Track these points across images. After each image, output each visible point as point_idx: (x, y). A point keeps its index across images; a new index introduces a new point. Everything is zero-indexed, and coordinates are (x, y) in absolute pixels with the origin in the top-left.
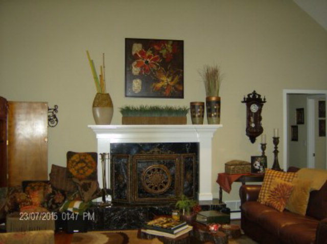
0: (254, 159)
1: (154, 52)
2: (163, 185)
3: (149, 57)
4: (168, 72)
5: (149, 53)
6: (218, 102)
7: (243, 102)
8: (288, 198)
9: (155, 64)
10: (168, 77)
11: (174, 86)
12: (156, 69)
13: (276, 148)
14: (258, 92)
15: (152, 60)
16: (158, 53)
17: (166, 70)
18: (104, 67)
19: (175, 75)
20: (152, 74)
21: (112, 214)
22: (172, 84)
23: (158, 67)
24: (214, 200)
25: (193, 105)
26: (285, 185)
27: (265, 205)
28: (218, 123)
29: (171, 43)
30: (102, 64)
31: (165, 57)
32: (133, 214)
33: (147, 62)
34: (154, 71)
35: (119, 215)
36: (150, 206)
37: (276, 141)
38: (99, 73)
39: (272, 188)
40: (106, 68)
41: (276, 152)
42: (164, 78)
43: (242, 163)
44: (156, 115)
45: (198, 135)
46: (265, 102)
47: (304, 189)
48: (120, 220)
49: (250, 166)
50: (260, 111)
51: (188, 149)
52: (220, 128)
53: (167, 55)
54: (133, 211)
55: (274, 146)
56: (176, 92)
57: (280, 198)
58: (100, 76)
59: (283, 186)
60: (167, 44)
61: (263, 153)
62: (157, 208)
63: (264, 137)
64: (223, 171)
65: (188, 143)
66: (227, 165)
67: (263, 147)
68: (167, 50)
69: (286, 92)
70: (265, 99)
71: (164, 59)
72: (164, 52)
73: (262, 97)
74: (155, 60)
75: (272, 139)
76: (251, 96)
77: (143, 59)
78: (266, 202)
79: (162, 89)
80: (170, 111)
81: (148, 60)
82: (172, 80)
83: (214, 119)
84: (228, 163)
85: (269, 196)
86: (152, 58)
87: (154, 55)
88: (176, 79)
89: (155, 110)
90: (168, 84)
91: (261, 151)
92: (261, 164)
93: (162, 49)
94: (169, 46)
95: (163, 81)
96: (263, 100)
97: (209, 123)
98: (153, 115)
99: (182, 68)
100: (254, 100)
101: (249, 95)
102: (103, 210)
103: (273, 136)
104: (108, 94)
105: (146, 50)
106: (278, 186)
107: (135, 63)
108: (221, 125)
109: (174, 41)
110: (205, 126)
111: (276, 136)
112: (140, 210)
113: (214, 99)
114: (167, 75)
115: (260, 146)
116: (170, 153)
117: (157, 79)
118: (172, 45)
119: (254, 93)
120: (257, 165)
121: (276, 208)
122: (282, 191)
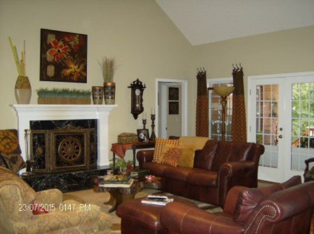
0: (139, 131)
1: (65, 43)
2: (76, 154)
3: (61, 47)
4: (75, 61)
5: (61, 43)
6: (113, 87)
7: (129, 87)
8: (179, 157)
9: (65, 53)
10: (75, 65)
11: (80, 73)
12: (66, 57)
13: (153, 123)
14: (140, 80)
15: (63, 49)
16: (68, 44)
17: (74, 59)
18: (25, 53)
19: (81, 63)
20: (63, 61)
21: (39, 182)
22: (78, 70)
23: (67, 56)
24: (111, 165)
25: (94, 89)
26: (176, 148)
27: (161, 164)
28: (113, 103)
29: (78, 36)
30: (23, 51)
31: (73, 48)
32: (55, 180)
33: (59, 51)
34: (65, 59)
35: (44, 182)
36: (68, 173)
37: (153, 117)
38: (20, 59)
39: (165, 151)
40: (26, 54)
41: (153, 126)
42: (72, 66)
43: (131, 135)
44: (68, 97)
45: (97, 113)
46: (145, 88)
47: (191, 149)
48: (45, 186)
49: (137, 137)
50: (141, 94)
51: (89, 125)
52: (115, 107)
53: (74, 46)
54: (55, 177)
55: (151, 121)
56: (81, 77)
57: (173, 157)
58: (22, 61)
59: (174, 149)
60: (75, 37)
61: (144, 127)
62: (74, 173)
63: (145, 114)
64: (116, 141)
65: (90, 120)
66: (120, 137)
67: (144, 122)
68: (75, 42)
69: (157, 80)
70: (145, 85)
71: (72, 50)
72: (72, 43)
73: (143, 84)
74: (65, 49)
75: (150, 116)
76: (136, 83)
77: (56, 48)
78: (162, 161)
79: (71, 75)
80: (77, 93)
81: (60, 50)
82: (79, 67)
83: (110, 100)
84: (121, 135)
85: (164, 157)
86: (63, 48)
87: (65, 46)
88: (82, 67)
89: (65, 92)
90: (75, 71)
91: (143, 125)
92: (145, 135)
93: (71, 41)
94: (76, 39)
95: (71, 68)
96: (144, 86)
97: (106, 103)
98: (65, 97)
99: (86, 58)
100: (137, 86)
101: (134, 82)
102: (30, 179)
103: (151, 114)
104: (27, 78)
105: (59, 40)
106: (170, 149)
107: (49, 51)
108: (116, 106)
109: (80, 35)
110: (104, 105)
111: (153, 114)
112: (61, 177)
113: (109, 84)
114: (75, 63)
115: (142, 121)
116: (80, 128)
117: (67, 65)
118: (78, 38)
119: (138, 80)
120: (142, 136)
121: (171, 165)
122: (174, 153)
